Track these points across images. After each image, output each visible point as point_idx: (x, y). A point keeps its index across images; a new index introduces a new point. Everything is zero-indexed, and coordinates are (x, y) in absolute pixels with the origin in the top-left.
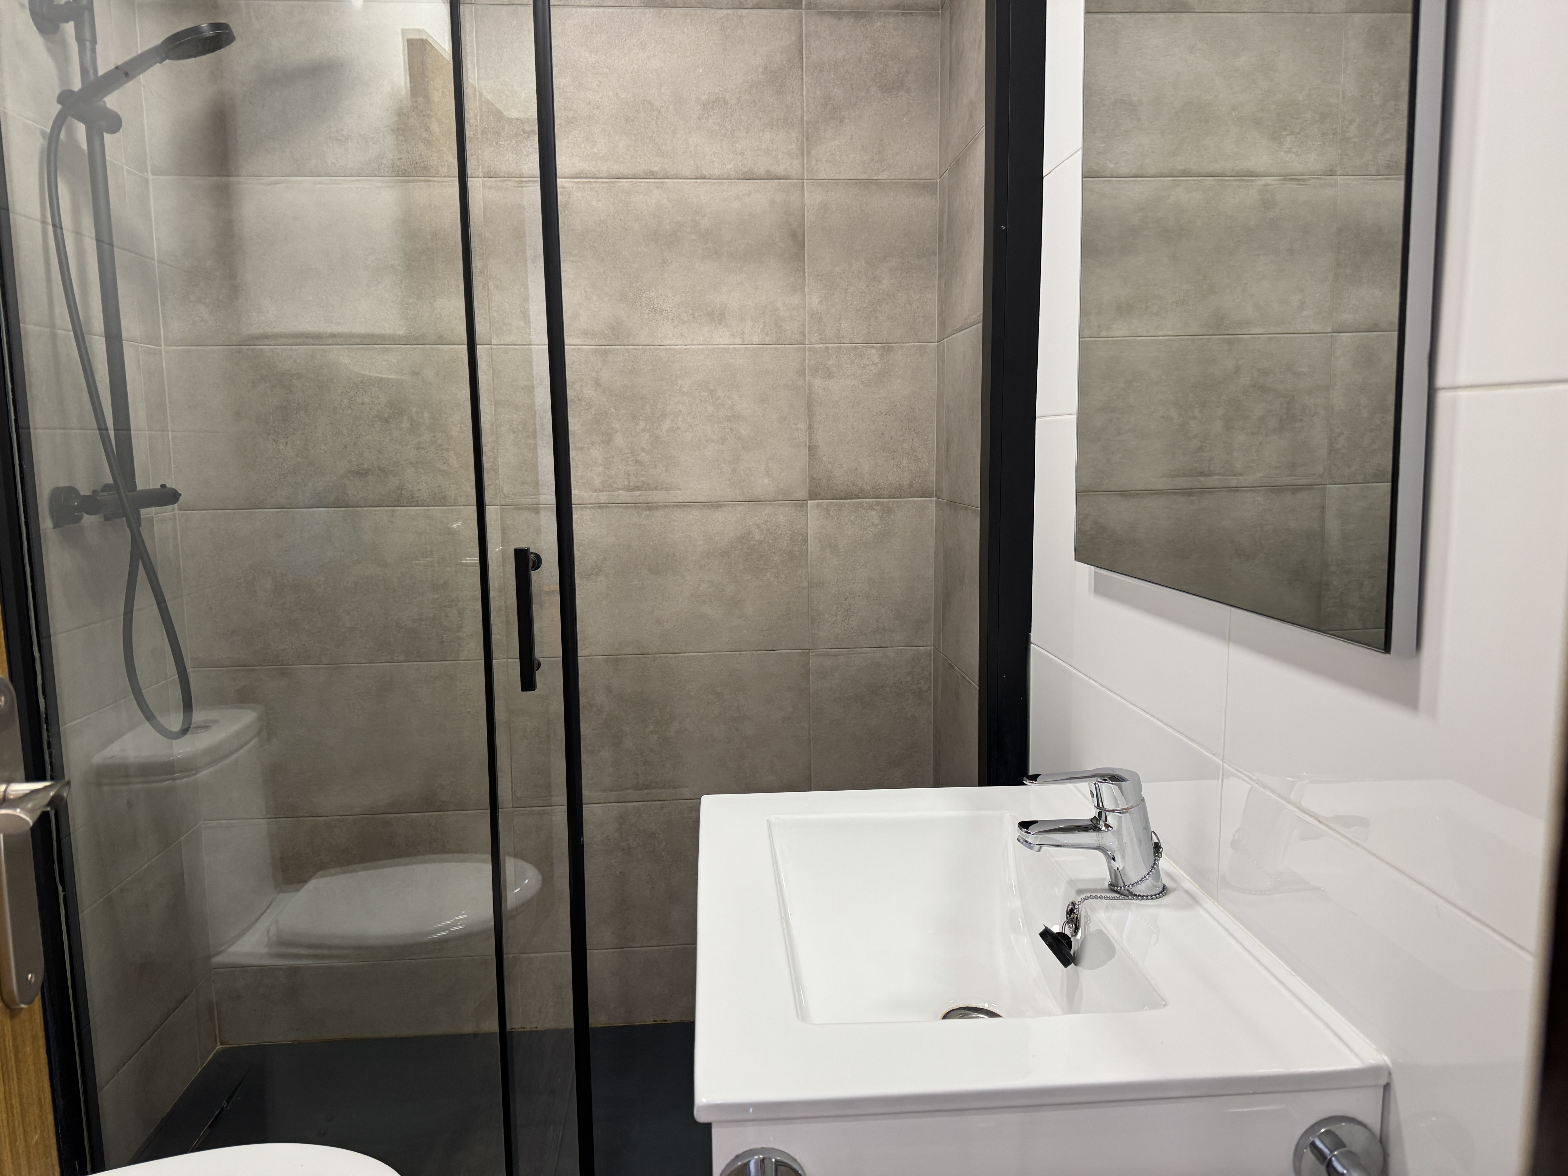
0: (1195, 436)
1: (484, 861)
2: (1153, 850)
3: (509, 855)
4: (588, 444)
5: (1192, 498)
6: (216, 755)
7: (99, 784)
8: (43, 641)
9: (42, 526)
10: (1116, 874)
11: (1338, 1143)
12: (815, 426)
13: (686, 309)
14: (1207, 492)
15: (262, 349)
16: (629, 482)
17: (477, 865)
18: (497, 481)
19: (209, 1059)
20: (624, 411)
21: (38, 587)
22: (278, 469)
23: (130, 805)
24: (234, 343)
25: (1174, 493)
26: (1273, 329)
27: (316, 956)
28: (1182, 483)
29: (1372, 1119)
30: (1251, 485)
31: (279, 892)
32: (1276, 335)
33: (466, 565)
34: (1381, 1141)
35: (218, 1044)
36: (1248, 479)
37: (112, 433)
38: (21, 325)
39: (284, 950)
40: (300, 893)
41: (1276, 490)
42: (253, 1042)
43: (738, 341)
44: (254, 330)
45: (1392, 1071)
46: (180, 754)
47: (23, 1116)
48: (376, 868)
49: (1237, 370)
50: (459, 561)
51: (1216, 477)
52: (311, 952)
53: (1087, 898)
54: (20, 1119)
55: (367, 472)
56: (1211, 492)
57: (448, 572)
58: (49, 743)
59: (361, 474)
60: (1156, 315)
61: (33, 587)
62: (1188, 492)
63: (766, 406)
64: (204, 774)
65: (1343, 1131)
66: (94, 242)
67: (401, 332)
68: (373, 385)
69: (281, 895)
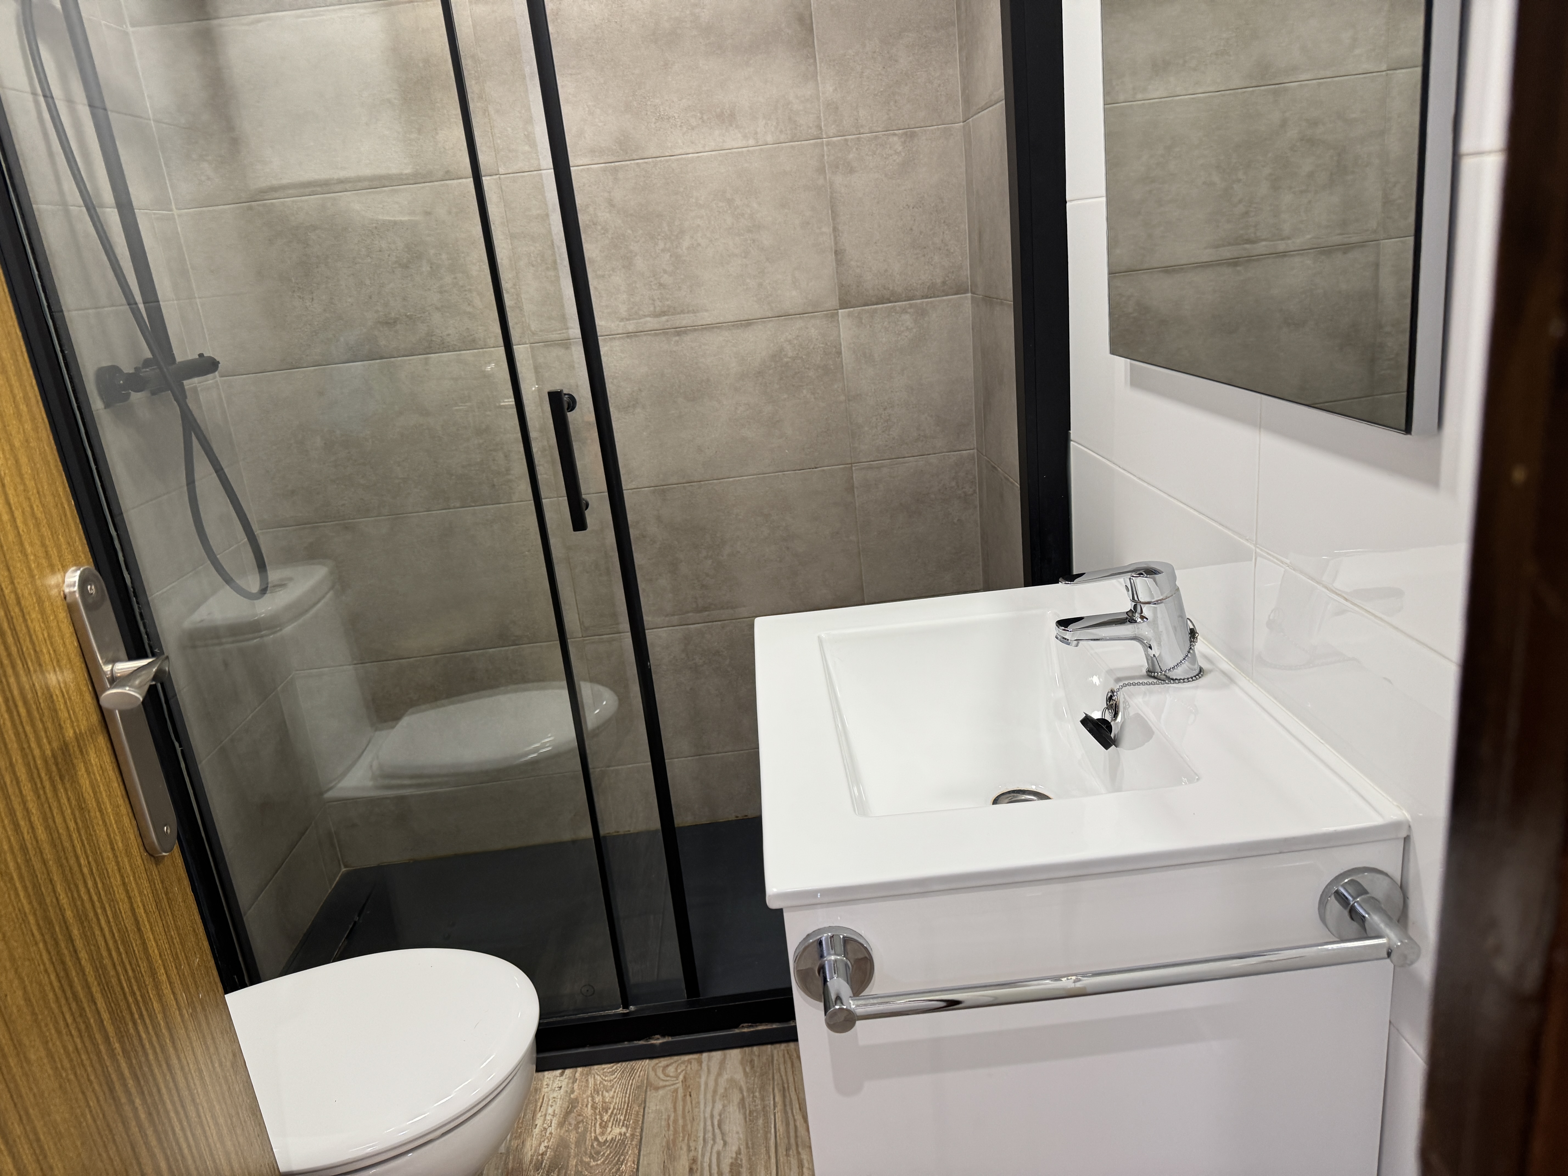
0: (1240, 201)
1: (562, 688)
2: (1188, 636)
3: (585, 680)
4: (609, 271)
5: (1239, 268)
6: (298, 609)
7: (194, 647)
8: (117, 520)
9: (93, 407)
10: (1152, 661)
11: (1362, 891)
12: (840, 228)
13: (694, 113)
14: (1254, 260)
15: (272, 203)
16: (655, 307)
17: (557, 691)
18: (523, 319)
19: (335, 882)
20: (641, 232)
21: (102, 469)
22: (308, 327)
23: (226, 664)
24: (244, 200)
25: (1219, 265)
26: (1322, 74)
27: (418, 786)
28: (1227, 253)
29: (1394, 869)
30: (1300, 248)
31: (376, 730)
32: (1325, 80)
33: (505, 407)
34: (1401, 887)
35: (342, 866)
36: (1298, 242)
37: (141, 306)
38: (34, 206)
39: (387, 782)
40: (395, 729)
41: (1325, 251)
42: (373, 863)
43: (751, 142)
44: (263, 183)
45: (1412, 825)
46: (263, 613)
47: (183, 944)
48: (462, 701)
49: (1284, 123)
50: (497, 404)
51: (1264, 243)
52: (414, 782)
53: (1126, 685)
54: (181, 947)
55: (395, 321)
56: (1258, 260)
57: (489, 416)
58: (141, 614)
59: (390, 323)
60: (1195, 70)
61: (97, 469)
62: (1234, 262)
63: (786, 211)
64: (288, 629)
65: (1364, 880)
66: (87, 108)
67: (408, 170)
68: (388, 230)
69: (378, 733)
